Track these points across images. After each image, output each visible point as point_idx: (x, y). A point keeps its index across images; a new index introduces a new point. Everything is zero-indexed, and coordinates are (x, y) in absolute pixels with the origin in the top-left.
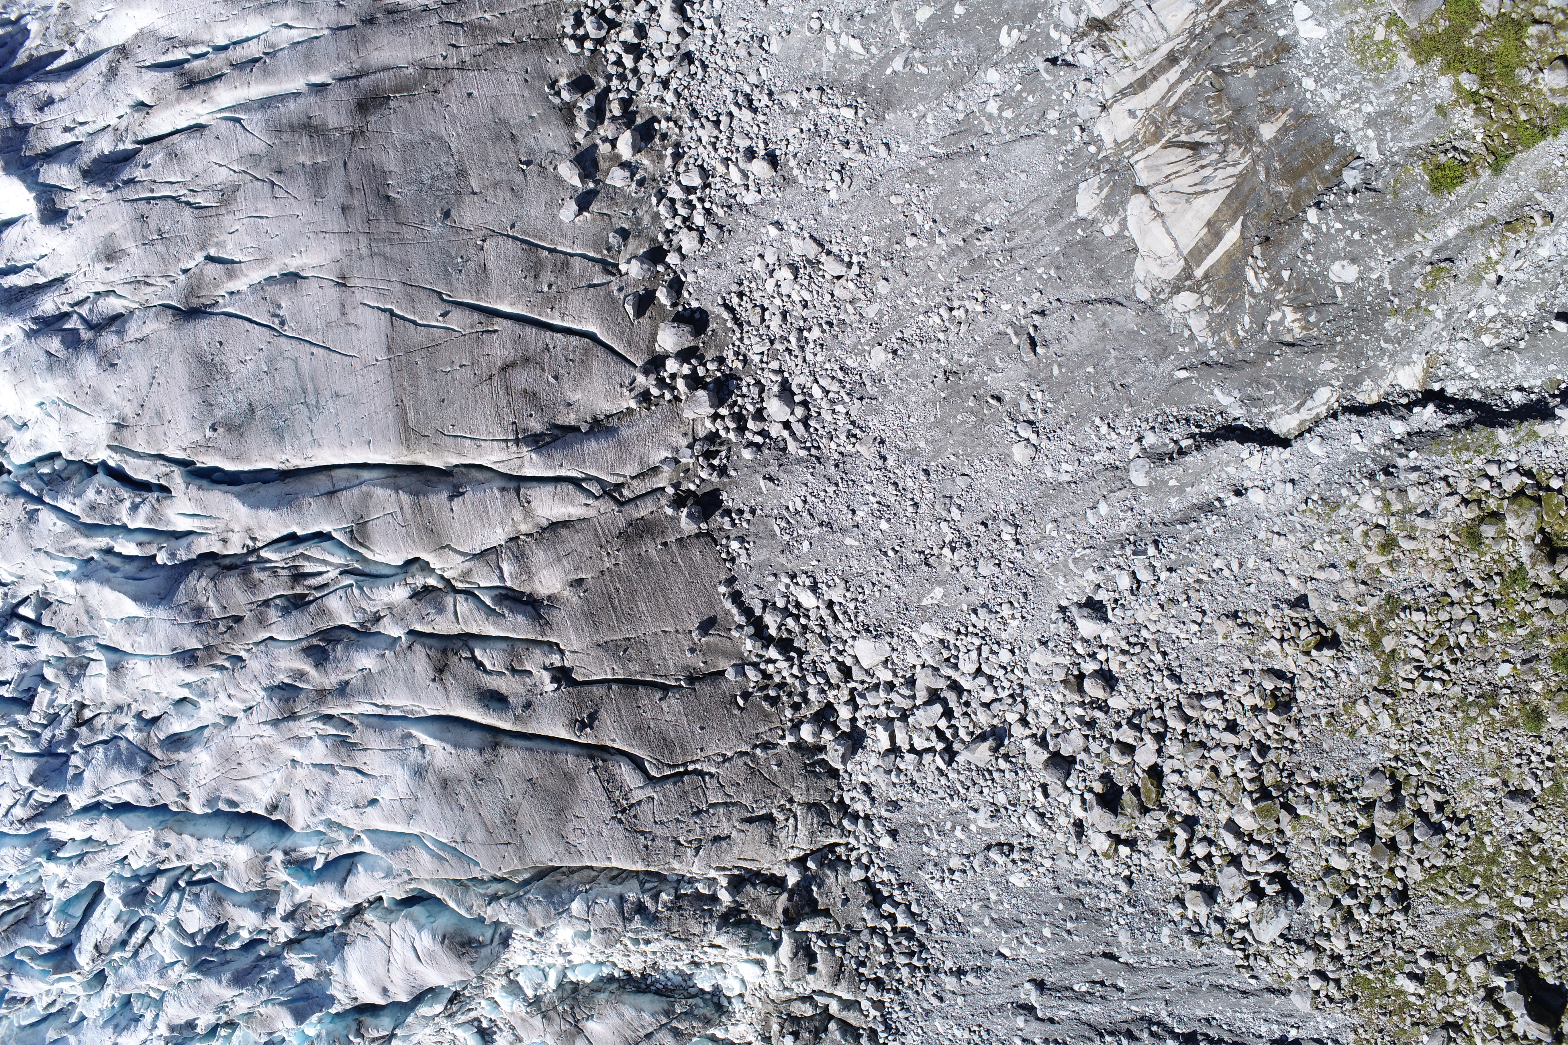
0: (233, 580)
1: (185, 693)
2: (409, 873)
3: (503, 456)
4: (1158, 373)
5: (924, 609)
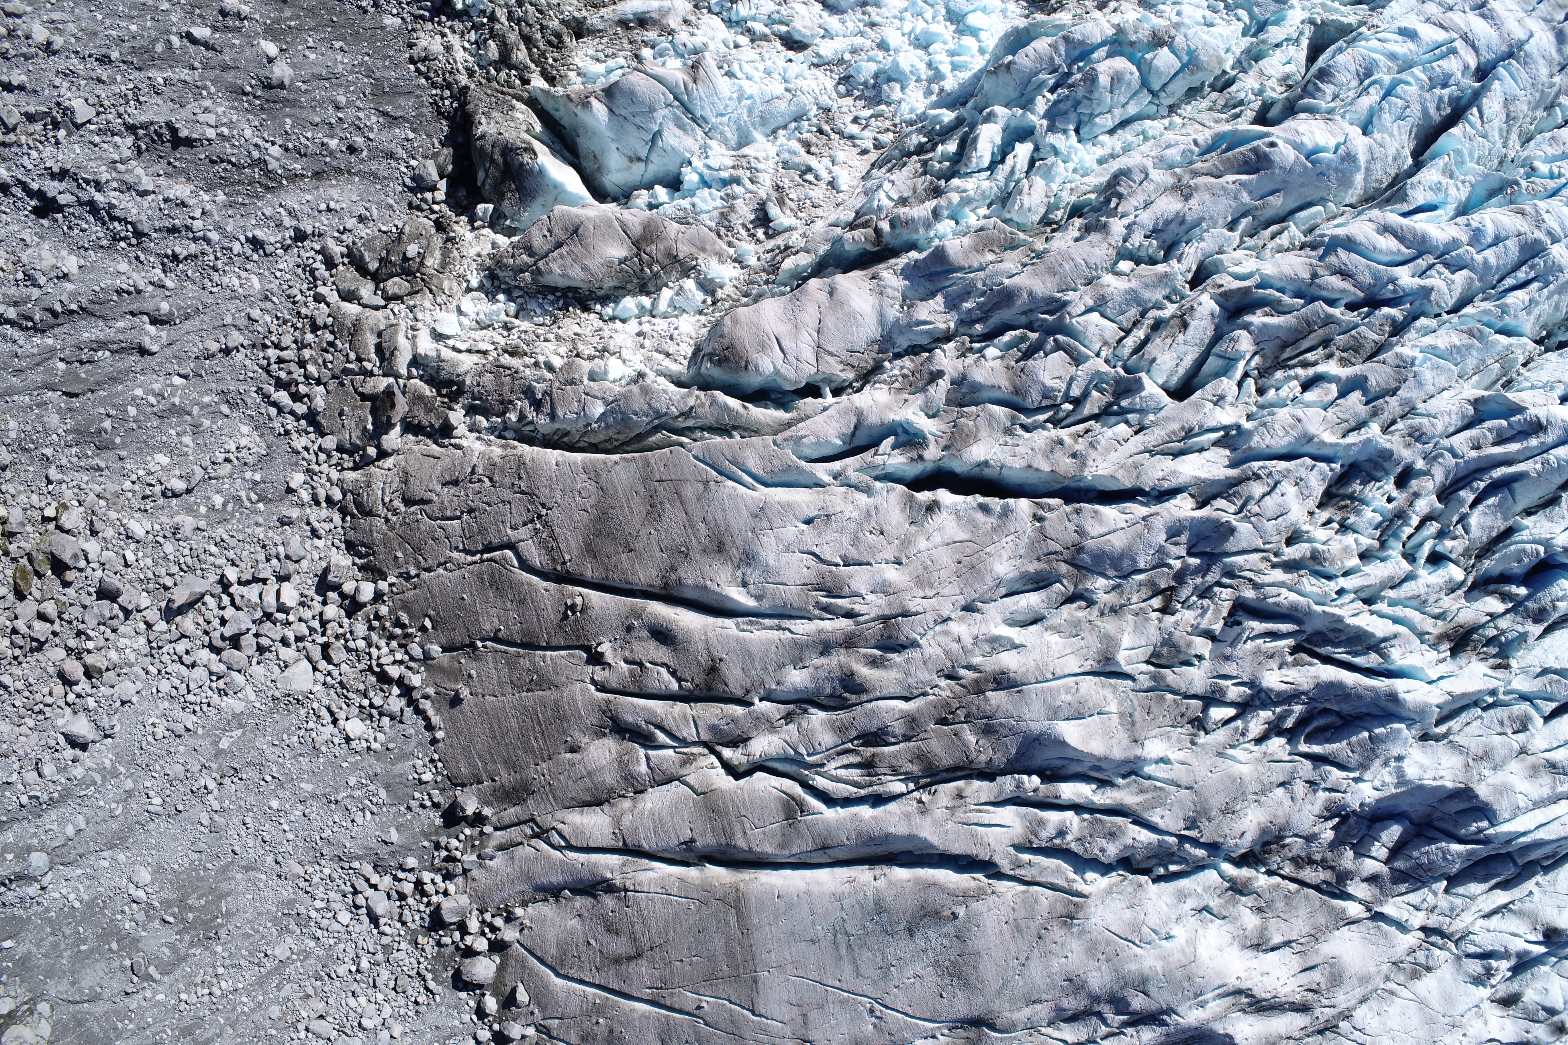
0: (946, 761)
2: (775, 443)
3: (641, 876)
5: (240, 726)
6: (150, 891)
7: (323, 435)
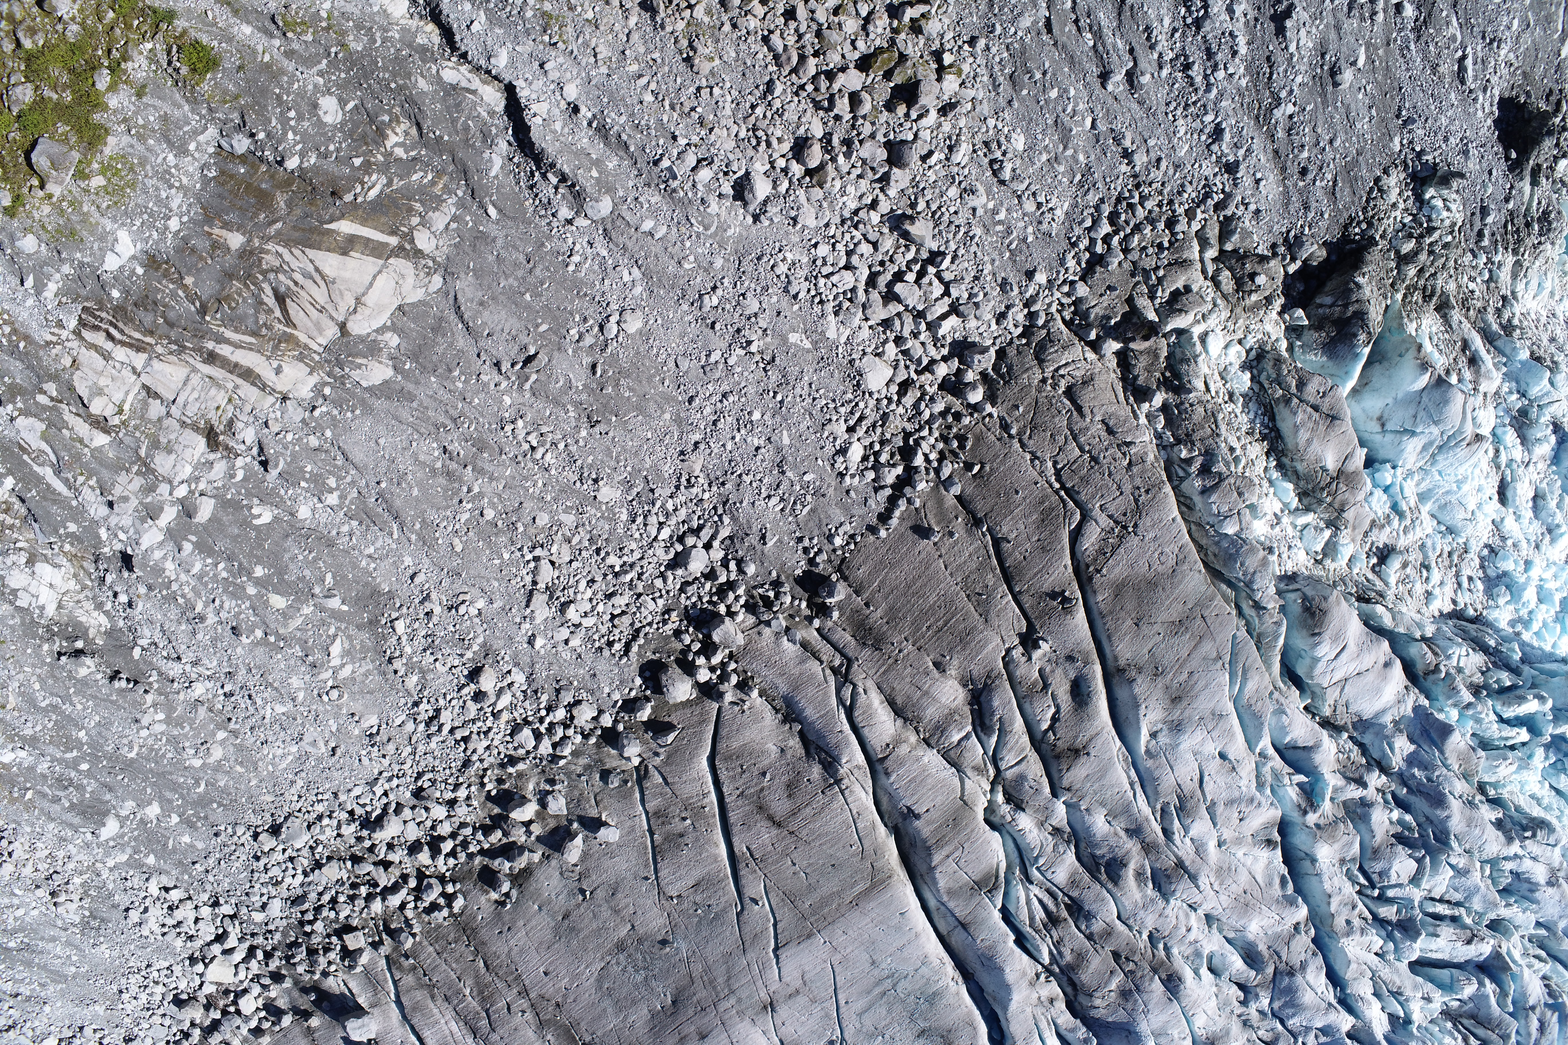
0: (1083, 977)
1: (1204, 971)
2: (1271, 694)
3: (857, 788)
4: (501, 234)
6: (620, 339)
7: (1083, 279)
